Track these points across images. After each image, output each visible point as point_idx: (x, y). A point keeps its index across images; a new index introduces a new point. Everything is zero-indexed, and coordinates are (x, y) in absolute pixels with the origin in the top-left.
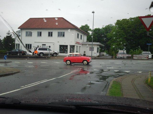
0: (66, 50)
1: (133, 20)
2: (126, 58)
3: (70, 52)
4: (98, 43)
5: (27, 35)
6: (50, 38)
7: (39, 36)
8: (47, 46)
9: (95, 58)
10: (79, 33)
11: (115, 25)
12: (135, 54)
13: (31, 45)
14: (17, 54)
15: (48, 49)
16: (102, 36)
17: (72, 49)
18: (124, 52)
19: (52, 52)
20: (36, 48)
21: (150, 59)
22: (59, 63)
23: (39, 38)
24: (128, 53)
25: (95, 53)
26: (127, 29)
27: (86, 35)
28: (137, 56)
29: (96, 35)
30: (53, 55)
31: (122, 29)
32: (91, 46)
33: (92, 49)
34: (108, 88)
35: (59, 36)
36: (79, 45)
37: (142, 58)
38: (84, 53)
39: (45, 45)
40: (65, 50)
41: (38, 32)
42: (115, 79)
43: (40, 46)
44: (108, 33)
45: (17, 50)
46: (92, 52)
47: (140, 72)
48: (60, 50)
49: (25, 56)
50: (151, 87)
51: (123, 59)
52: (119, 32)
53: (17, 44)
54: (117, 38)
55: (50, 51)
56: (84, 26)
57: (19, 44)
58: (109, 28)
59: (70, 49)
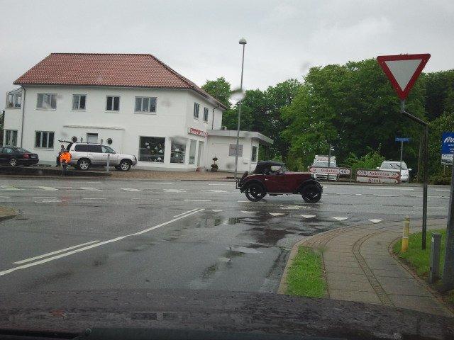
0: (161, 151)
1: (356, 69)
2: (335, 179)
3: (172, 161)
4: (256, 134)
5: (39, 105)
6: (112, 114)
7: (77, 108)
8: (103, 137)
10: (198, 102)
11: (306, 82)
12: (362, 168)
13: (52, 135)
14: (8, 161)
15: (103, 149)
16: (268, 112)
17: (177, 150)
18: (329, 161)
19: (118, 156)
21: (404, 181)
22: (137, 190)
23: (79, 113)
24: (340, 163)
25: (247, 163)
26: (340, 94)
27: (221, 110)
28: (368, 173)
29: (251, 110)
30: (120, 165)
31: (323, 96)
32: (234, 142)
33: (236, 151)
34: (284, 267)
35: (138, 109)
36: (198, 139)
37: (382, 180)
38: (213, 162)
39: (97, 135)
40: (156, 152)
41: (76, 97)
42: (303, 240)
43: (82, 139)
44: (284, 104)
45: (9, 151)
46: (237, 159)
47: (376, 221)
48: (142, 152)
49: (32, 167)
50: (408, 263)
51: (328, 180)
52: (316, 103)
53: (8, 132)
54: (311, 121)
55: (111, 155)
56: (214, 83)
57: (15, 132)
58: (287, 90)
59: (173, 149)
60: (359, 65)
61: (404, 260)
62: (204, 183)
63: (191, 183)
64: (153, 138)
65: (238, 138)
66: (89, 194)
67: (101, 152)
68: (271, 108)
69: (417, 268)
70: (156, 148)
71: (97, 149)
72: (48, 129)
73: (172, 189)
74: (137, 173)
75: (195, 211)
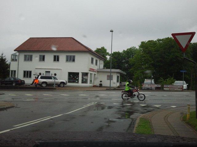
0: (77, 78)
1: (161, 42)
2: (154, 89)
3: (82, 82)
4: (118, 70)
5: (25, 60)
6: (56, 63)
7: (41, 60)
8: (52, 73)
9: (114, 89)
10: (93, 57)
11: (140, 48)
12: (166, 84)
13: (30, 72)
14: (12, 84)
15: (53, 78)
16: (123, 61)
18: (151, 81)
19: (59, 81)
20: (37, 76)
21: (185, 90)
22: (67, 95)
23: (42, 63)
24: (156, 83)
25: (115, 83)
26: (155, 53)
27: (102, 60)
28: (169, 86)
29: (116, 60)
30: (60, 85)
31: (148, 54)
32: (109, 74)
33: (110, 78)
35: (67, 60)
36: (93, 73)
37: (175, 89)
38: (100, 83)
39: (50, 72)
40: (75, 79)
41: (40, 56)
42: (142, 115)
43: (43, 74)
44: (130, 57)
45: (12, 79)
46: (110, 81)
47: (174, 107)
48: (69, 79)
49: (22, 86)
50: (190, 125)
51: (151, 90)
52: (144, 57)
53: (12, 71)
54: (143, 65)
55: (56, 80)
56: (99, 49)
57: (15, 71)
58: (131, 51)
59: (82, 77)
60: (162, 40)
61: (188, 123)
62: (96, 91)
63: (91, 92)
64: (74, 73)
65: (111, 72)
66: (47, 97)
67: (51, 79)
68: (124, 59)
69: (195, 127)
70: (75, 77)
71: (50, 78)
72: (29, 70)
73: (82, 94)
74: (67, 88)
75: (93, 104)
